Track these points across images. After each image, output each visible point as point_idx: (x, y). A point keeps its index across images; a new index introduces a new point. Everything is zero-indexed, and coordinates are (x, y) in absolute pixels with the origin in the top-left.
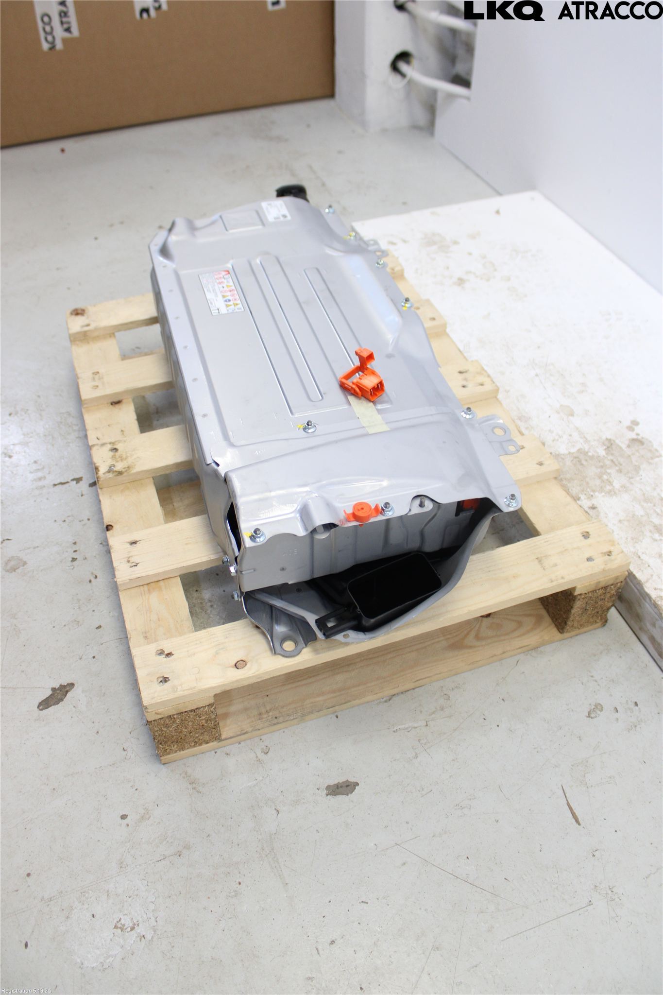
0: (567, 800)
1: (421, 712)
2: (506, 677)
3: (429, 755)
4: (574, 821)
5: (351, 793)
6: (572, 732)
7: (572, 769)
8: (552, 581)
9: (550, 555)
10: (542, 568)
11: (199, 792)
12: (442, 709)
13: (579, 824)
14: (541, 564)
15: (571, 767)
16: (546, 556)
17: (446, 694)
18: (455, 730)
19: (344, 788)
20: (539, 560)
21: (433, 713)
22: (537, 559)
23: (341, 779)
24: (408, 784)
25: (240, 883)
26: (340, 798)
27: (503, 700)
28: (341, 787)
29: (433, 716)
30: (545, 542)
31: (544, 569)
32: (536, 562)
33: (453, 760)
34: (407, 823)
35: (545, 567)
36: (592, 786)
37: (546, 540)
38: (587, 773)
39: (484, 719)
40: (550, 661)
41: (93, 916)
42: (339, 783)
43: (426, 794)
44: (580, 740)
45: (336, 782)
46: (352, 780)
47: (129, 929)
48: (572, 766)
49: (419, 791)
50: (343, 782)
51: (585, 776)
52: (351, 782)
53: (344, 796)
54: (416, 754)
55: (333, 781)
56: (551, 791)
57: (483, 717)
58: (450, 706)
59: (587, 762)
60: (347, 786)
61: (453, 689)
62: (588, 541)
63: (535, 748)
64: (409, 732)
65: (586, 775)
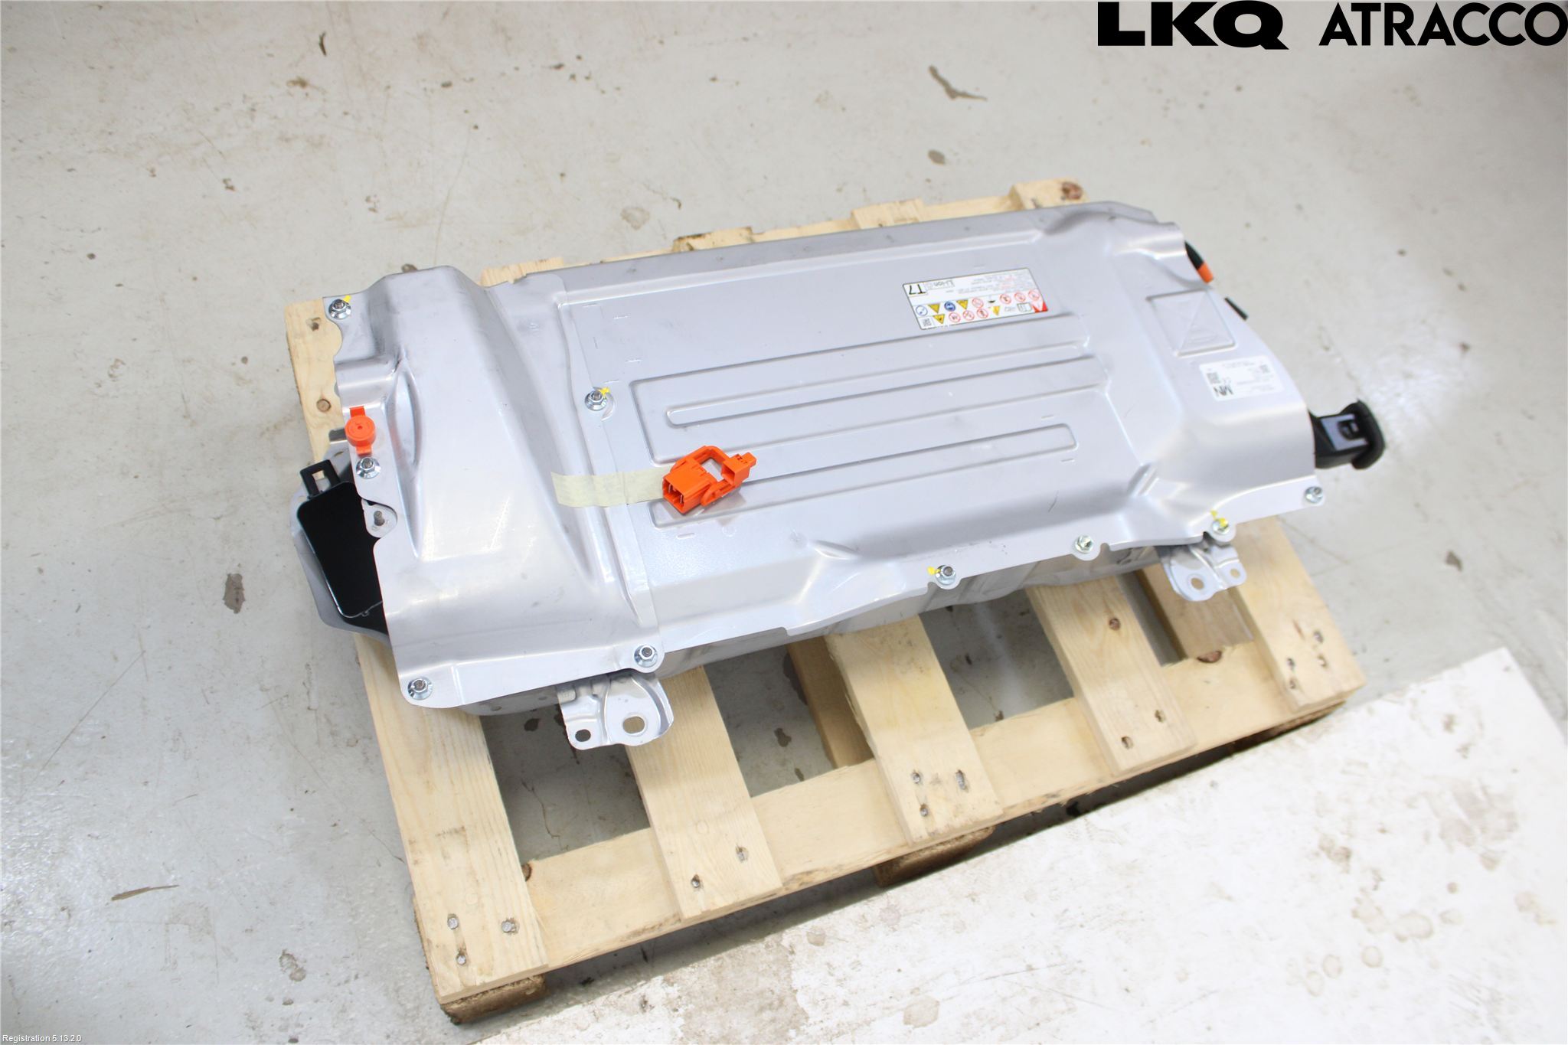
0: (152, 889)
1: (333, 704)
2: (374, 835)
3: (263, 707)
4: (121, 892)
5: (226, 604)
6: (262, 921)
7: (202, 906)
8: (411, 843)
9: (468, 851)
10: (441, 832)
11: (262, 434)
12: (333, 734)
13: (114, 899)
14: (450, 833)
15: (205, 906)
16: (466, 843)
17: (357, 742)
18: (295, 747)
19: (234, 594)
20: (460, 831)
21: (328, 721)
22: (463, 828)
23: (247, 593)
24: (223, 675)
25: (136, 477)
26: (222, 590)
27: (335, 825)
28: (237, 593)
29: (324, 720)
30: (499, 850)
31: (439, 835)
32: (458, 826)
33: (248, 738)
34: (170, 668)
35: (444, 837)
36: (167, 931)
37: (502, 850)
38: (190, 929)
39: (307, 792)
40: (396, 912)
41: (135, 340)
42: (243, 589)
43: (204, 696)
44: (247, 930)
45: (245, 586)
46: (244, 605)
47: (111, 372)
48: (206, 909)
49: (212, 688)
50: (243, 595)
51: (185, 924)
52: (241, 604)
53: (223, 595)
54: (267, 690)
55: (247, 584)
56: (173, 869)
57: (311, 790)
58: (335, 746)
59: (208, 933)
60: (237, 600)
61: (364, 753)
62: (495, 930)
63: (246, 857)
64: (304, 684)
65: (187, 926)
